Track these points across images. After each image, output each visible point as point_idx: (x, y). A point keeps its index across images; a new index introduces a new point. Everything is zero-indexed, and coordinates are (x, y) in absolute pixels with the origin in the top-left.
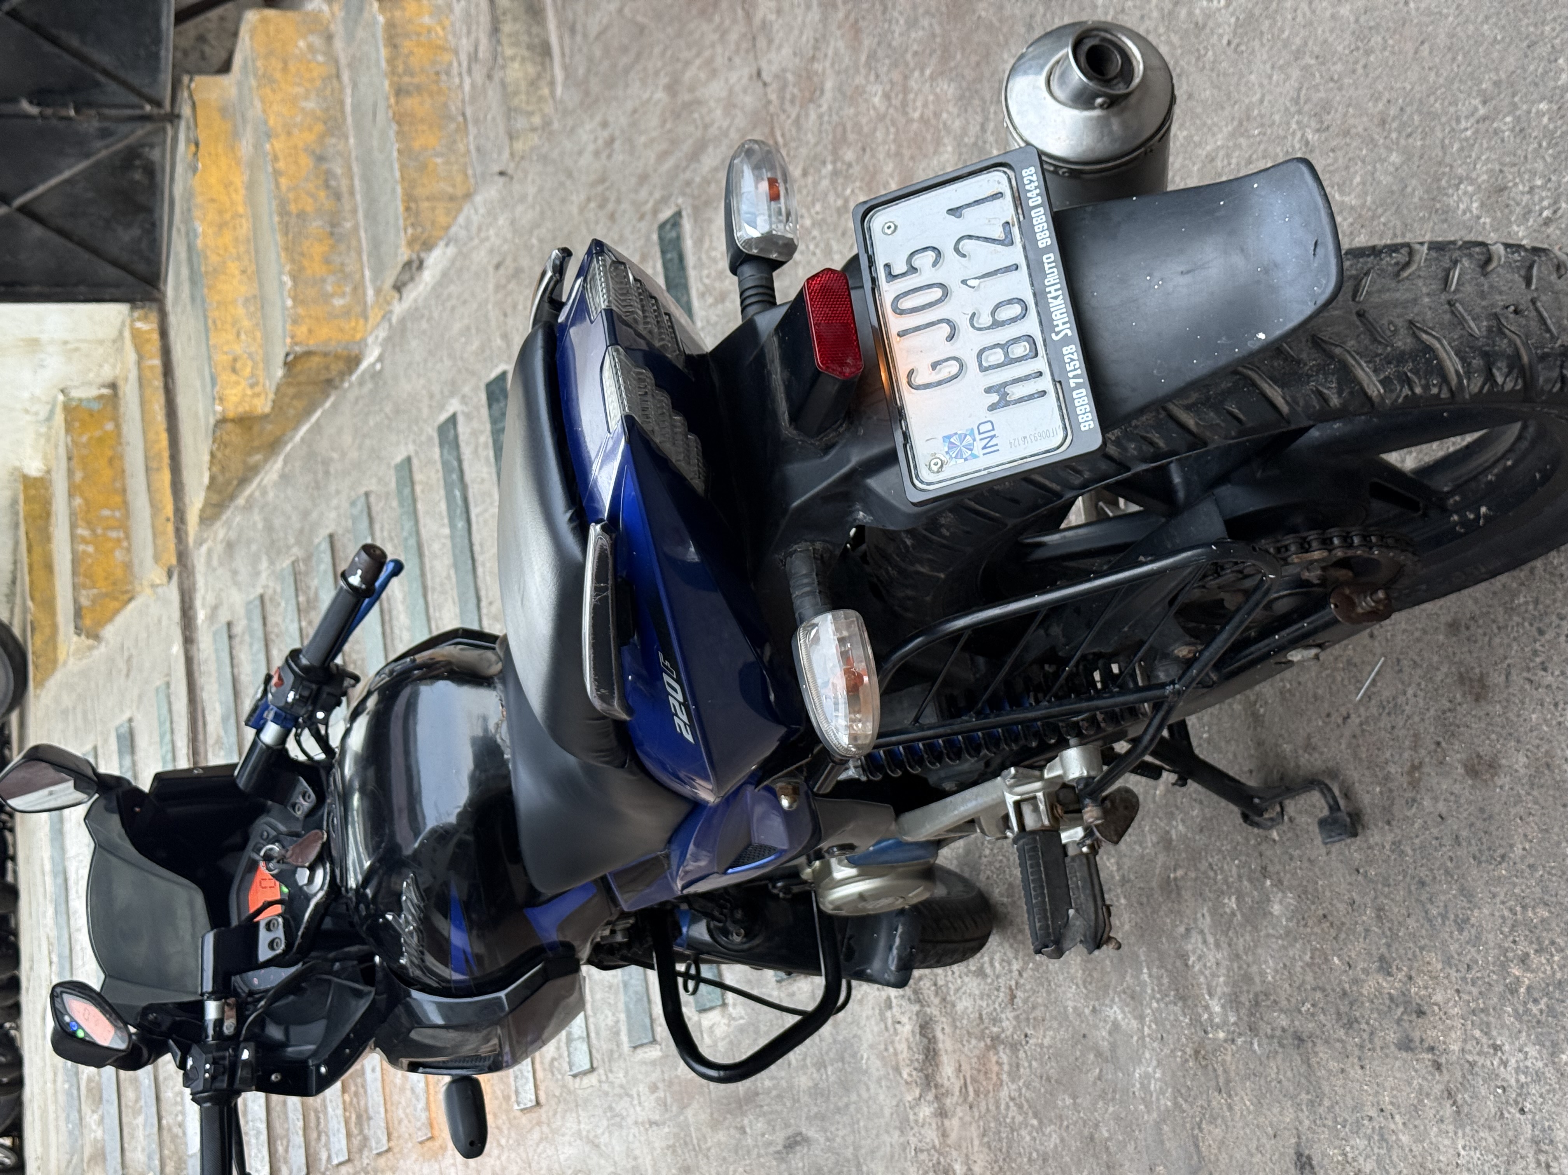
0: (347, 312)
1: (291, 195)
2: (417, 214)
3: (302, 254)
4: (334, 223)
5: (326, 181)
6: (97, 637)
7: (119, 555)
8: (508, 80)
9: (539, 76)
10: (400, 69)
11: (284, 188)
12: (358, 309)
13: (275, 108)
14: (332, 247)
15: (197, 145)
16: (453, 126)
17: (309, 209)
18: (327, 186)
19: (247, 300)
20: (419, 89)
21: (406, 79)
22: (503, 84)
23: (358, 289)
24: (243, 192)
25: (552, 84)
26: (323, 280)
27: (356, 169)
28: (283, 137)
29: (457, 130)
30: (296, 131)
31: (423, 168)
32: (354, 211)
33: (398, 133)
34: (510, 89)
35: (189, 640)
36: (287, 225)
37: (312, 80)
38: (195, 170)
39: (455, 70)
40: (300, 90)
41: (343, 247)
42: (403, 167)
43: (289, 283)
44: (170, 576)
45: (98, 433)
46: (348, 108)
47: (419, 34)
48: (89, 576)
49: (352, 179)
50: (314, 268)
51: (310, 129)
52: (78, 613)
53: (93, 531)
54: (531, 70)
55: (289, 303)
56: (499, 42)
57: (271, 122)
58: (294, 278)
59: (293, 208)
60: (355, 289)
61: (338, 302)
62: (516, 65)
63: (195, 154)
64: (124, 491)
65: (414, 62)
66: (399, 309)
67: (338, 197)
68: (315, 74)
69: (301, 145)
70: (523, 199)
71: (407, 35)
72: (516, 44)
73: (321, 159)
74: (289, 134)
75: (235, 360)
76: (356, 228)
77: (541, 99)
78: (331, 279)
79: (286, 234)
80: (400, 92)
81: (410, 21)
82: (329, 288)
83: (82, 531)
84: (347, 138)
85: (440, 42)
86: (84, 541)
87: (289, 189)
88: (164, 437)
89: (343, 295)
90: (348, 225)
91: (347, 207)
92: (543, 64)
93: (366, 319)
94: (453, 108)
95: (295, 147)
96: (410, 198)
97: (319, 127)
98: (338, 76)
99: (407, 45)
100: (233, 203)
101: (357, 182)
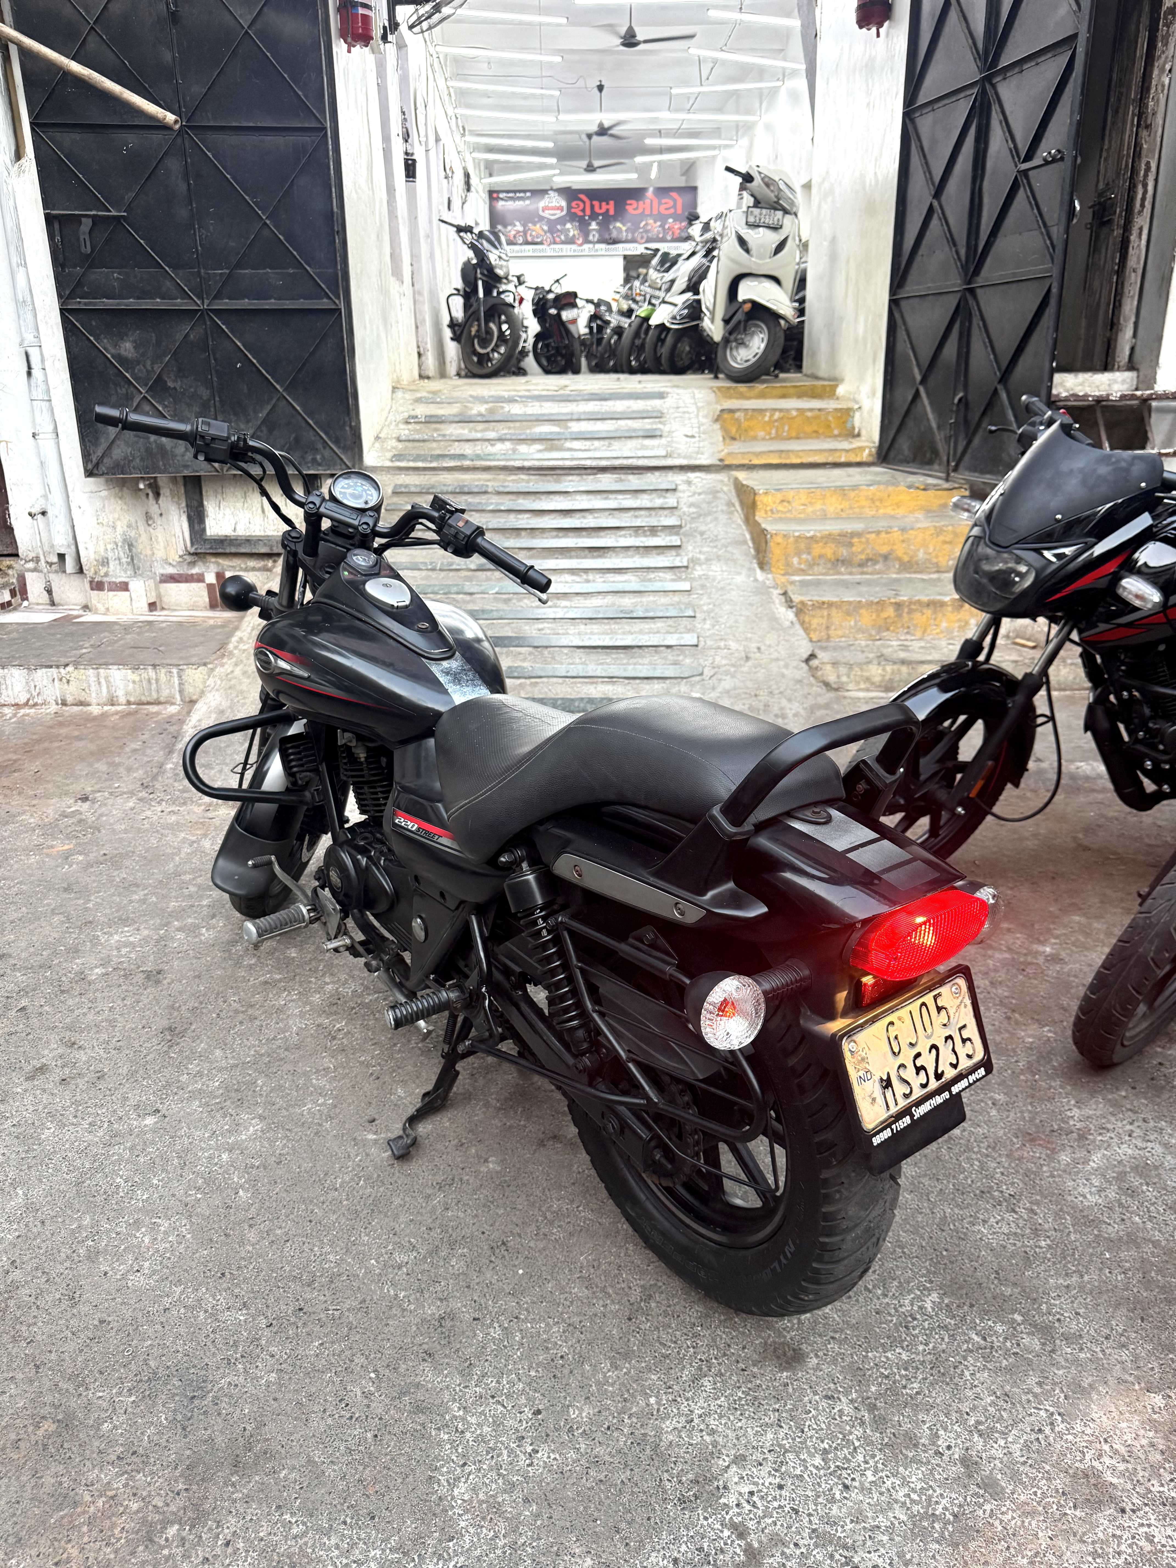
0: (788, 564)
1: (863, 540)
2: (820, 608)
3: (826, 543)
4: (844, 562)
5: (871, 560)
6: (717, 420)
7: (762, 434)
8: (870, 666)
9: (873, 683)
10: (913, 607)
11: (868, 536)
12: (790, 571)
13: (921, 535)
14: (830, 560)
15: (924, 489)
16: (873, 633)
17: (854, 549)
18: (868, 560)
19: (824, 511)
20: (900, 616)
21: (906, 610)
22: (870, 662)
23: (803, 572)
24: (892, 513)
25: (868, 690)
26: (809, 553)
27: (876, 577)
28: (901, 538)
29: (871, 635)
30: (904, 545)
31: (848, 614)
32: (851, 574)
33: (872, 602)
34: (865, 667)
35: (683, 468)
36: (845, 536)
37: (937, 557)
38: (909, 487)
39: (908, 637)
40: (931, 550)
41: (829, 566)
42: (850, 603)
43: (808, 535)
44: (721, 460)
45: (833, 426)
46: (913, 576)
47: (935, 619)
48: (752, 417)
49: (871, 574)
50: (817, 549)
51: (905, 553)
52: (732, 411)
53: (776, 421)
54: (877, 679)
55: (797, 534)
56: (895, 663)
57: (911, 532)
58: (812, 538)
59: (855, 540)
60: (803, 570)
61: (795, 560)
62: (880, 671)
63: (918, 488)
64: (798, 438)
65: (917, 615)
66: (776, 592)
67: (861, 565)
68: (940, 559)
69: (895, 547)
70: (786, 666)
71: (935, 612)
72: (893, 672)
73: (886, 557)
74: (903, 541)
75: (789, 502)
76: (840, 573)
77: (858, 683)
78: (809, 558)
79: (839, 535)
80: (898, 606)
81: (944, 615)
82: (804, 556)
83: (777, 415)
84: (897, 573)
85: (929, 631)
86: (772, 416)
87: (868, 539)
88: (798, 461)
89: (800, 563)
90: (843, 570)
91: (854, 570)
92: (880, 686)
93: (783, 575)
94: (885, 634)
95: (894, 544)
96: (830, 605)
97: (906, 559)
98: (938, 572)
99: (928, 612)
100: (886, 507)
101: (868, 577)
